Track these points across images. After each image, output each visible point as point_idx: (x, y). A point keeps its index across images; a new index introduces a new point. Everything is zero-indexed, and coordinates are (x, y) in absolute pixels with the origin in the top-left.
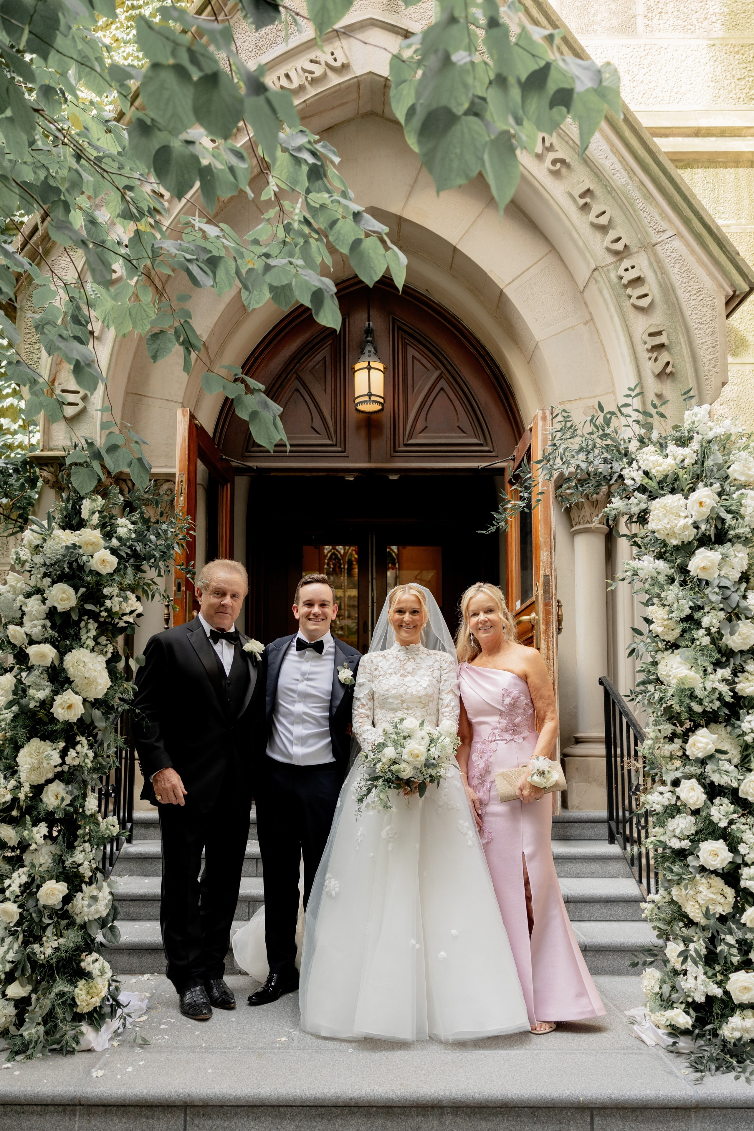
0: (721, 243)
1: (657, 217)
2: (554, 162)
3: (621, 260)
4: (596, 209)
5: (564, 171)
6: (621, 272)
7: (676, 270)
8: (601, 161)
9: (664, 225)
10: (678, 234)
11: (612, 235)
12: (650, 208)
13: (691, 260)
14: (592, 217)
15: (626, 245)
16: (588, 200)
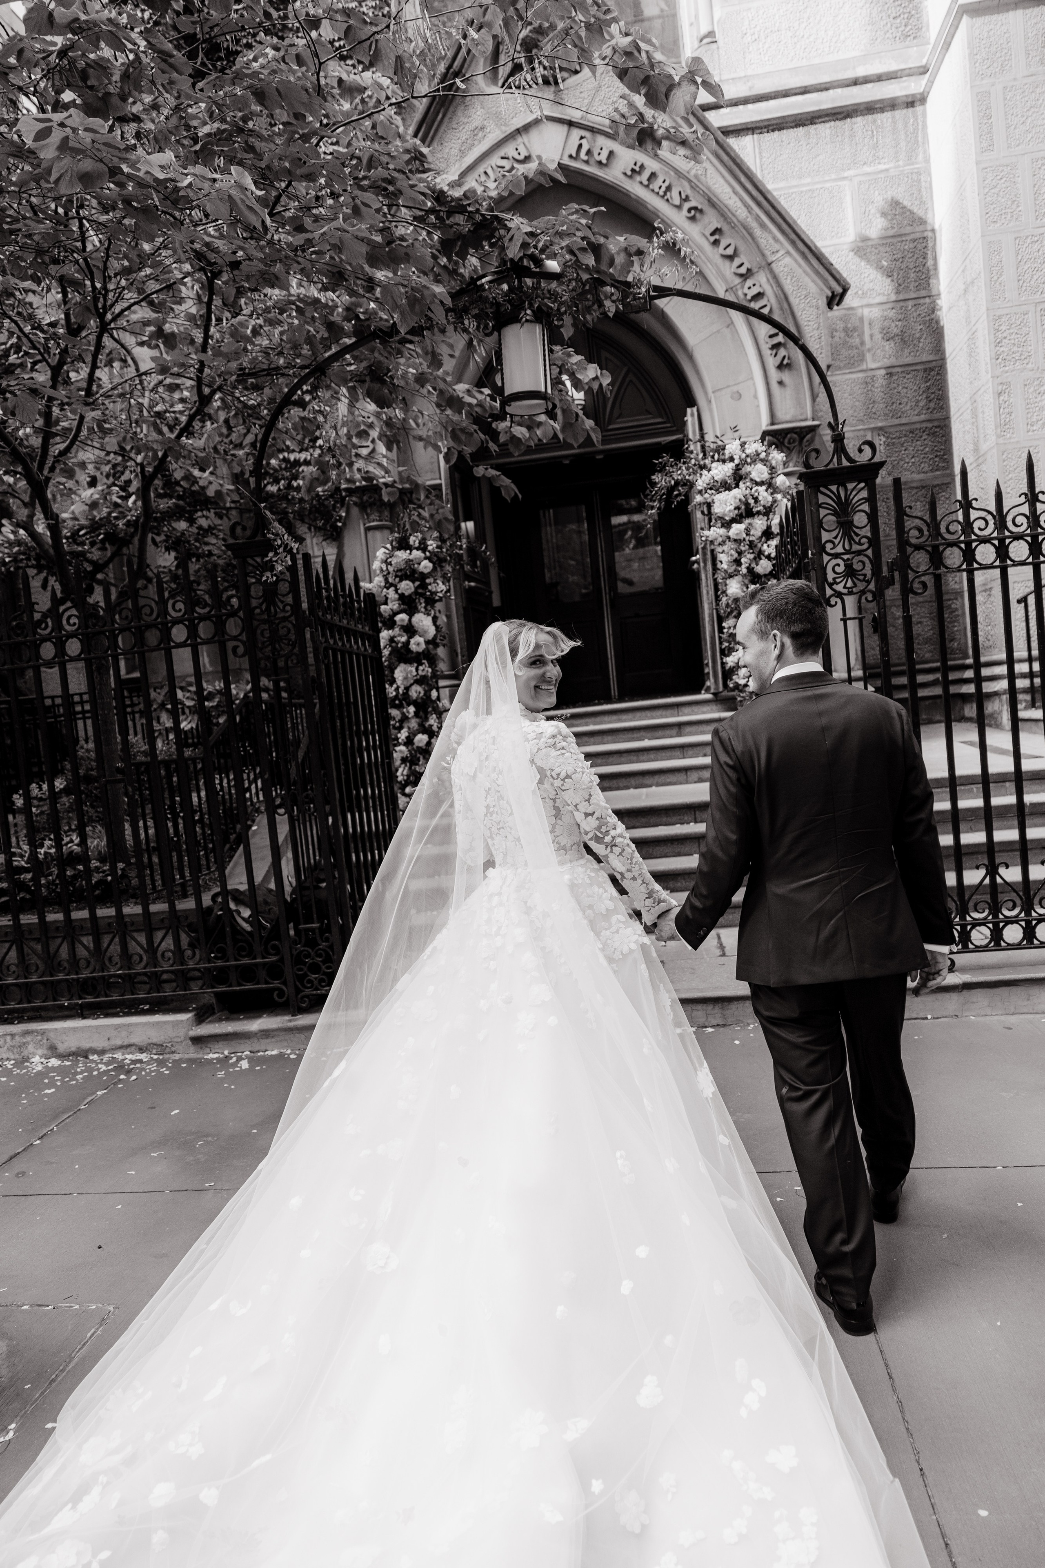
0: (819, 257)
1: (771, 241)
2: (689, 211)
3: (745, 280)
4: (723, 244)
5: (698, 215)
6: (746, 290)
7: (789, 281)
8: (726, 202)
9: (777, 247)
10: (788, 253)
11: (737, 261)
12: (766, 235)
13: (800, 271)
14: (721, 250)
15: (749, 270)
16: (717, 237)
